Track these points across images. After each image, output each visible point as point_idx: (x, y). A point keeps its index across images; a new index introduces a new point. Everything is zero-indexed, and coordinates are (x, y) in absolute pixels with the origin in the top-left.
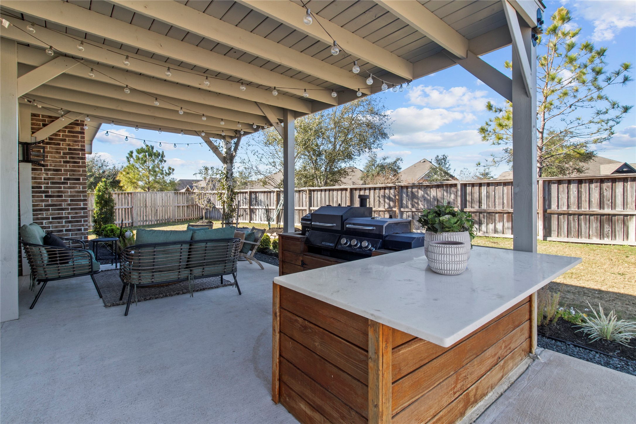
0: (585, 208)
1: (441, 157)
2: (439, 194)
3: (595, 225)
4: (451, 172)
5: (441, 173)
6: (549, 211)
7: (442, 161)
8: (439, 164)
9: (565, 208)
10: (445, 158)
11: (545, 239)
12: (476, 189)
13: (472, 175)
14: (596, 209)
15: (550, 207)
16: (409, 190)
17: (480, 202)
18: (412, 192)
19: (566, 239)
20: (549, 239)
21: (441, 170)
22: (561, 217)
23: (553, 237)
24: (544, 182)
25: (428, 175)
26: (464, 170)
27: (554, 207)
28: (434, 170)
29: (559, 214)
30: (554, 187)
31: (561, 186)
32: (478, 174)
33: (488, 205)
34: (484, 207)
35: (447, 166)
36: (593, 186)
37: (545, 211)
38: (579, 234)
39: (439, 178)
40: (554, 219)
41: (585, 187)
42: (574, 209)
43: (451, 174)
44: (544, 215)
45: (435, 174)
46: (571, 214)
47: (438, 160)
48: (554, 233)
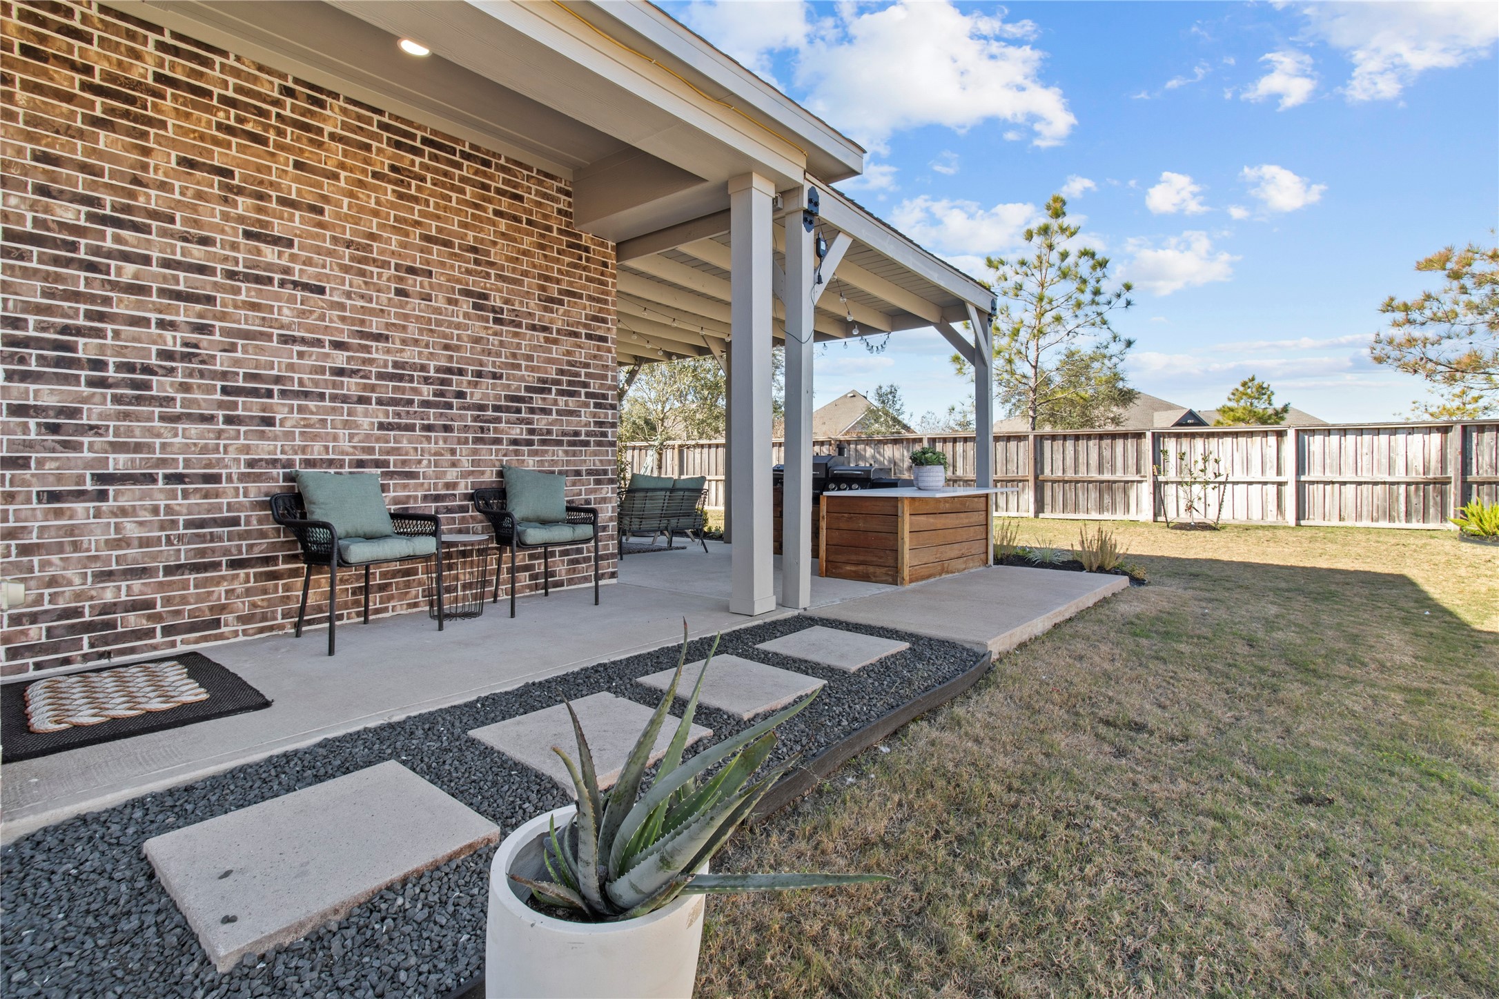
0: (1082, 474)
1: (886, 389)
2: (897, 455)
3: (1094, 495)
4: (905, 418)
5: (886, 421)
6: (1041, 478)
7: (888, 396)
8: (883, 402)
9: (1060, 474)
10: (893, 392)
11: (1036, 516)
12: (950, 445)
13: (941, 424)
14: (1094, 475)
15: (1042, 473)
16: (852, 446)
17: (954, 467)
18: (856, 450)
19: (1061, 516)
20: (1041, 515)
21: (887, 414)
22: (1056, 485)
23: (1047, 514)
24: (1035, 436)
25: (862, 423)
26: (929, 416)
27: (1047, 471)
28: (873, 413)
29: (1054, 482)
30: (1047, 444)
31: (1055, 443)
32: (952, 424)
33: (965, 470)
34: (959, 473)
35: (897, 407)
36: (1091, 443)
37: (1036, 477)
38: (1076, 509)
39: (883, 429)
40: (1048, 486)
41: (1082, 444)
42: (1070, 475)
43: (905, 422)
44: (1036, 483)
45: (876, 421)
46: (1066, 482)
47: (881, 396)
48: (1048, 508)
